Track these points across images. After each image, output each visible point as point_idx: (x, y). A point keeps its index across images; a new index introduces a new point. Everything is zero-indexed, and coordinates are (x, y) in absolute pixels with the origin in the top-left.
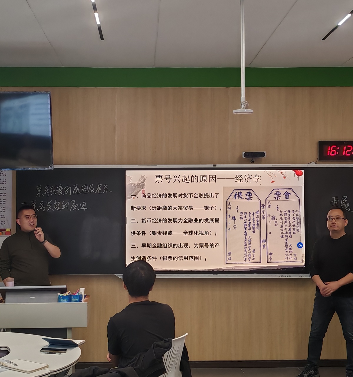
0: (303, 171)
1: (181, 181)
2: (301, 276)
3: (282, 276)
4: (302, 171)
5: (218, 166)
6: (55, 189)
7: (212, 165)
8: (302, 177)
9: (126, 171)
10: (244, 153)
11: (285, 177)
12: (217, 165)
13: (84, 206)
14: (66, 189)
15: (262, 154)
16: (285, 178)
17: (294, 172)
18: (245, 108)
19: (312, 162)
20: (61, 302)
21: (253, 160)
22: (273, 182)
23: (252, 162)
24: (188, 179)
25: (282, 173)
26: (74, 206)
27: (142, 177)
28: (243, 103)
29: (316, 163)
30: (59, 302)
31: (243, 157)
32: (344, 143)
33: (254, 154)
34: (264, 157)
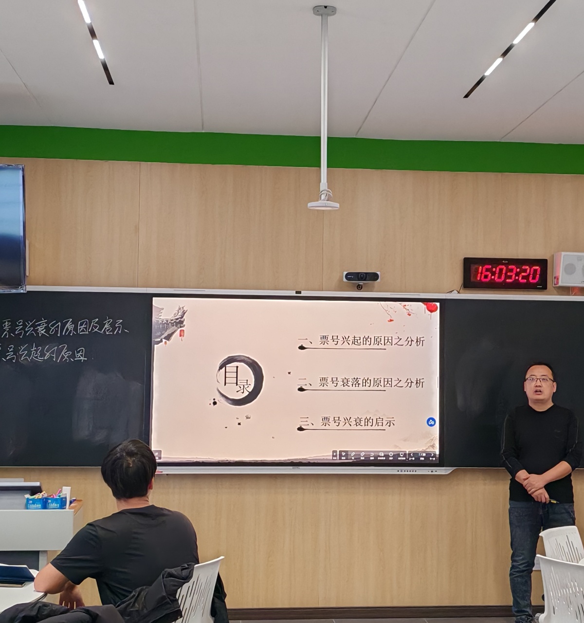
0: (438, 304)
2: (432, 472)
3: (402, 471)
4: (436, 305)
5: (304, 294)
6: (34, 326)
7: (295, 292)
8: (437, 313)
9: (154, 299)
10: (345, 273)
11: (410, 313)
12: (302, 292)
13: (82, 355)
14: (52, 326)
15: (374, 277)
16: (410, 315)
17: (423, 305)
18: (327, 200)
19: (453, 291)
20: (30, 509)
21: (360, 285)
22: (391, 320)
23: (359, 288)
25: (405, 307)
26: (65, 354)
27: (180, 309)
28: (323, 192)
29: (459, 293)
30: (27, 509)
31: (345, 280)
32: (503, 262)
33: (362, 276)
34: (378, 281)
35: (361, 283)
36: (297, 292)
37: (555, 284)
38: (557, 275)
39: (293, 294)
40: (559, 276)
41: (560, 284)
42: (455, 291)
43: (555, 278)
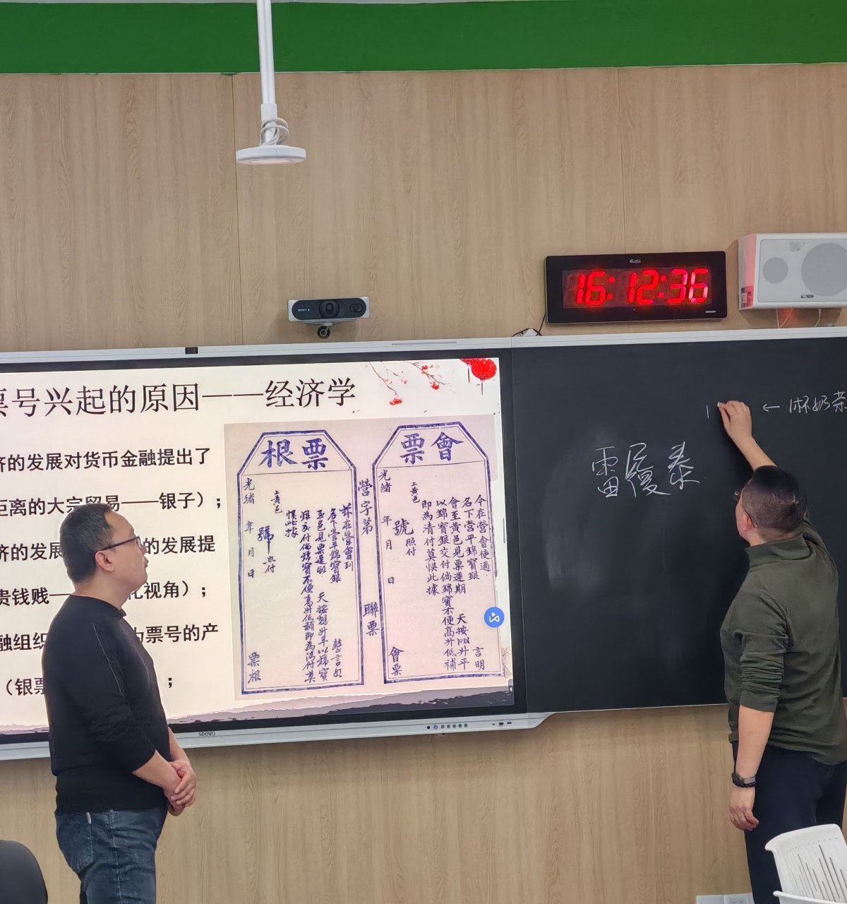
0: (496, 361)
1: (73, 407)
2: (501, 724)
3: (436, 727)
4: (492, 363)
5: (204, 352)
7: (184, 349)
8: (494, 383)
10: (292, 302)
11: (437, 384)
12: (199, 348)
15: (356, 307)
16: (436, 387)
17: (465, 365)
18: (279, 143)
19: (527, 329)
21: (325, 327)
22: (397, 402)
23: (323, 334)
24: (98, 403)
25: (426, 371)
28: (267, 126)
29: (539, 334)
31: (292, 317)
32: (631, 261)
33: (329, 307)
34: (364, 316)
35: (328, 323)
36: (188, 351)
37: (743, 305)
38: (747, 284)
39: (180, 353)
40: (752, 287)
41: (756, 303)
42: (531, 332)
43: (743, 290)
